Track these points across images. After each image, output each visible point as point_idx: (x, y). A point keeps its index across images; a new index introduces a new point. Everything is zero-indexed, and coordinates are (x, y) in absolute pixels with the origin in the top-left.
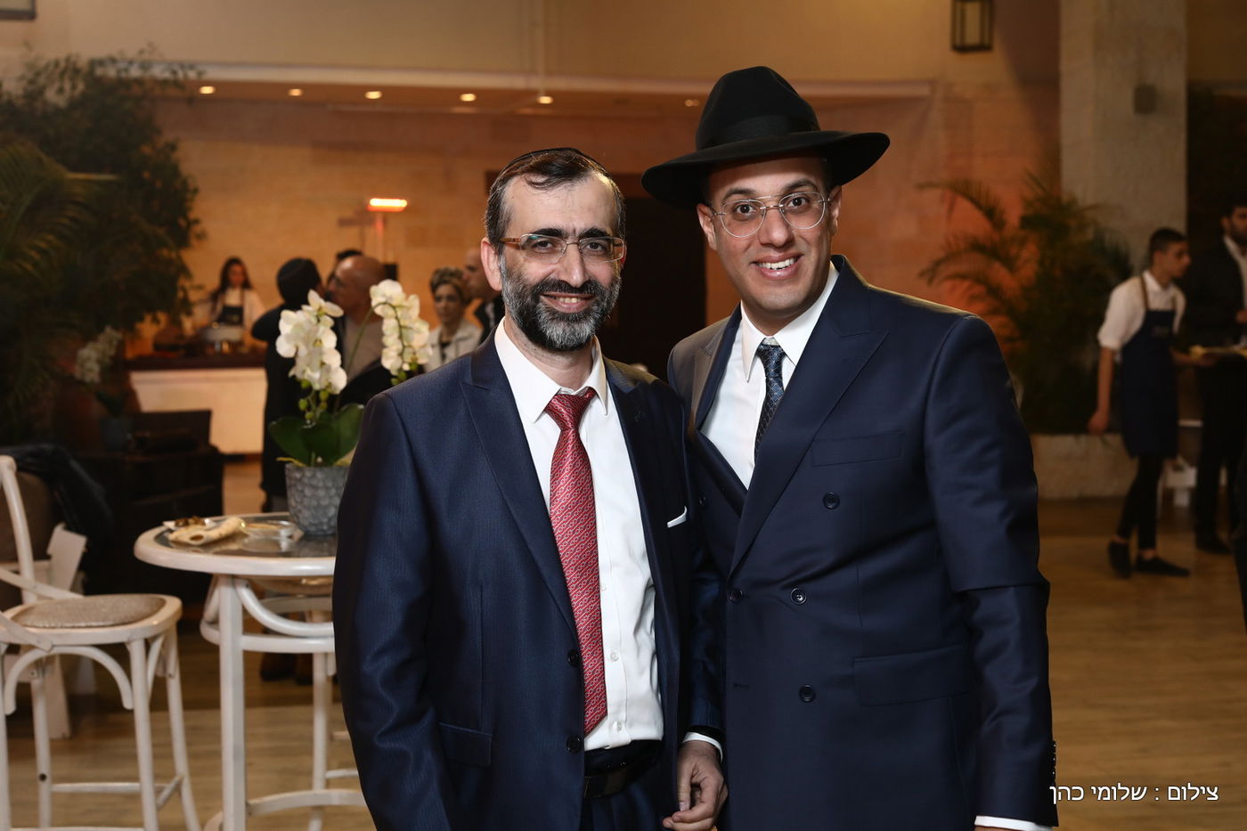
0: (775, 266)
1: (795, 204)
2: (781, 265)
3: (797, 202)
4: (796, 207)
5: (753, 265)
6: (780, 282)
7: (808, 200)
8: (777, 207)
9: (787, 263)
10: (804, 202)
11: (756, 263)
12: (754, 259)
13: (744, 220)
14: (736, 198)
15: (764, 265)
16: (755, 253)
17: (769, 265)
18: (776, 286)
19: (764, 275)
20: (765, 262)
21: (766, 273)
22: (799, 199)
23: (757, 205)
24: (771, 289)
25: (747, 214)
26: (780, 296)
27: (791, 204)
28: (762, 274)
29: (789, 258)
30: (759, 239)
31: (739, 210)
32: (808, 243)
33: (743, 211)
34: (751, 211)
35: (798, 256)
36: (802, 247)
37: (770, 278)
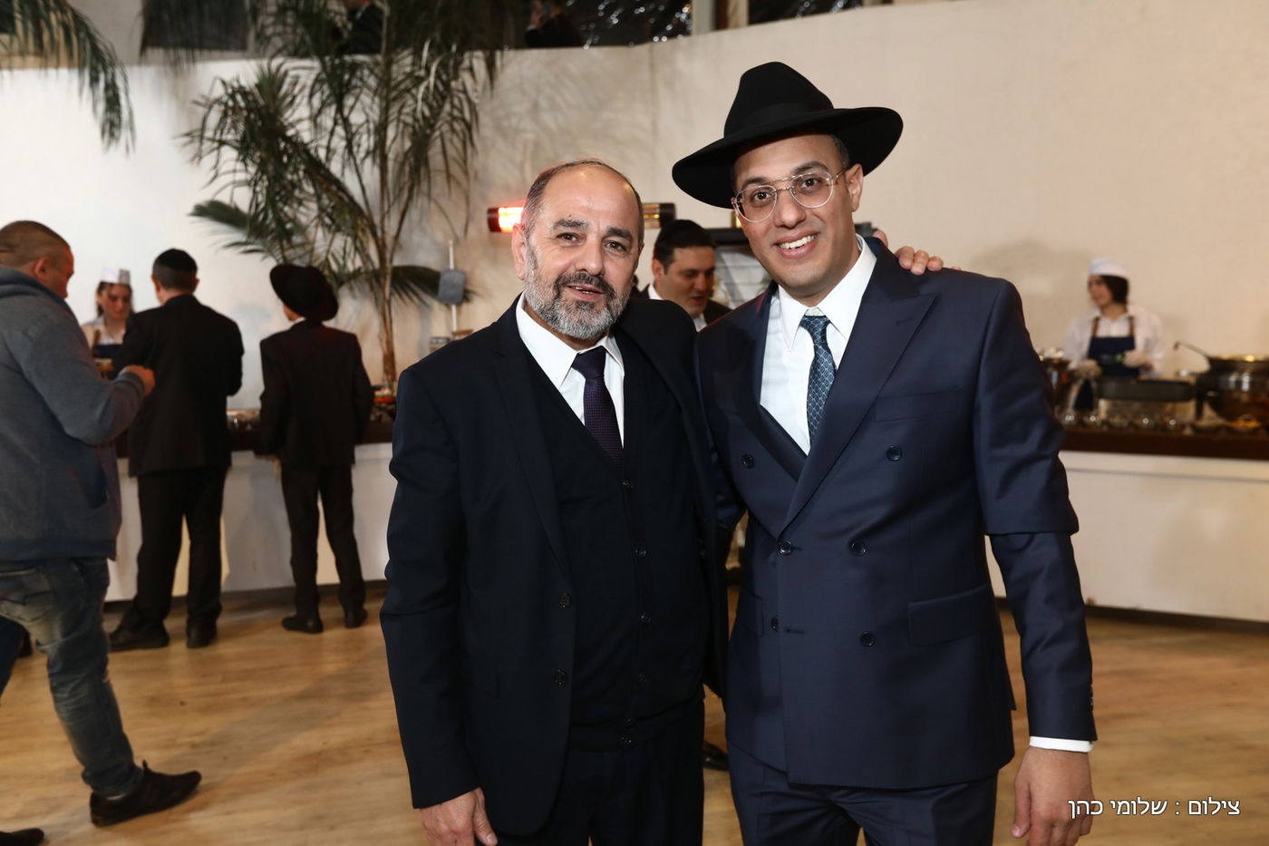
0: (793, 245)
1: (808, 185)
2: (799, 243)
3: (810, 182)
4: (808, 189)
5: (775, 247)
6: (799, 259)
7: (819, 181)
8: (789, 189)
9: (804, 241)
10: (815, 182)
11: (777, 244)
12: (775, 240)
13: (762, 206)
14: (752, 187)
15: (783, 246)
16: (774, 235)
17: (787, 245)
18: (795, 264)
19: (783, 255)
20: (784, 243)
21: (787, 253)
22: (811, 180)
24: (791, 268)
25: (764, 200)
26: (802, 272)
27: (804, 185)
28: (782, 252)
29: (806, 236)
31: (756, 197)
33: (761, 198)
34: (768, 196)
35: (815, 234)
36: (817, 225)
37: (790, 257)
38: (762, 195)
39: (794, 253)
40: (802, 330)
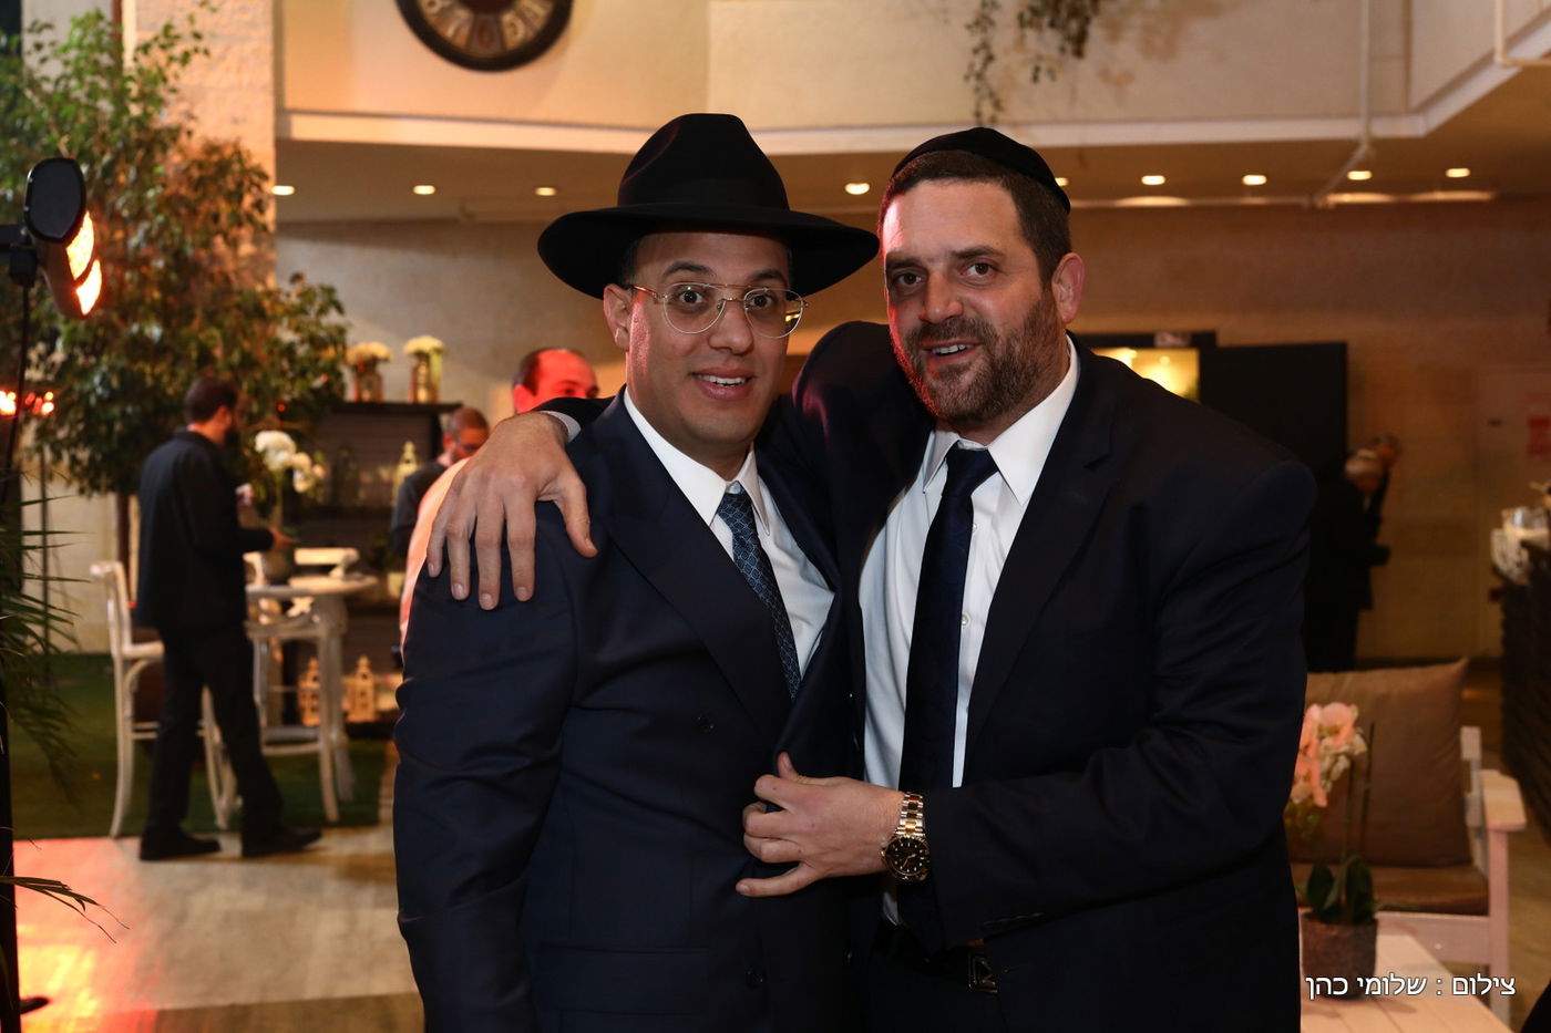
0: (721, 381)
1: (757, 303)
2: (730, 381)
3: (760, 301)
4: (758, 308)
5: (693, 377)
6: (723, 403)
7: (775, 300)
9: (738, 380)
10: (769, 300)
11: (695, 374)
12: (695, 368)
13: (690, 313)
15: (706, 378)
16: (696, 360)
17: (713, 379)
19: (706, 391)
20: (710, 374)
21: (709, 388)
22: (764, 297)
23: (707, 293)
24: (711, 412)
25: (691, 305)
28: (703, 390)
29: (742, 377)
31: (682, 297)
33: (689, 300)
34: (699, 299)
35: (748, 377)
36: (756, 366)
38: (690, 297)
39: (721, 392)
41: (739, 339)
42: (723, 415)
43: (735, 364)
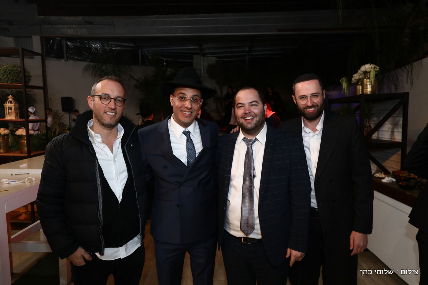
0: (186, 113)
1: (194, 100)
2: (188, 113)
3: (195, 100)
6: (186, 117)
7: (197, 100)
8: (190, 100)
9: (189, 113)
11: (182, 111)
13: (182, 101)
14: (181, 95)
16: (182, 109)
17: (185, 112)
22: (195, 99)
23: (185, 98)
26: (186, 120)
28: (183, 114)
30: (184, 106)
32: (195, 110)
33: (182, 99)
34: (184, 99)
35: (192, 112)
36: (193, 110)
37: (184, 116)
38: (182, 98)
40: (183, 134)
41: (189, 106)
42: (186, 119)
43: (188, 110)
